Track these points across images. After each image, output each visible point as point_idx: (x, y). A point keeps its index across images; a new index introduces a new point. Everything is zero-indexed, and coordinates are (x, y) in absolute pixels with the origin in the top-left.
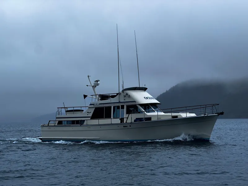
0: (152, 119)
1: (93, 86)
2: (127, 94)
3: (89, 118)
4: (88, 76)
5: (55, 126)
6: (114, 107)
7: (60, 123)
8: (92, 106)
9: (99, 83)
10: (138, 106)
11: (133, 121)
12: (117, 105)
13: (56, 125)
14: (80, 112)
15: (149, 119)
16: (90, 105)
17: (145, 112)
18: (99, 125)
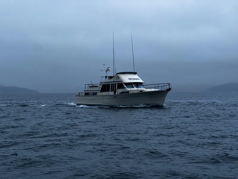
0: (130, 92)
1: (106, 71)
2: (118, 76)
3: (99, 91)
4: (104, 65)
5: (82, 96)
6: (111, 85)
7: (86, 94)
8: (101, 84)
9: (109, 69)
10: (123, 84)
11: (119, 94)
12: (113, 83)
13: (84, 95)
14: (95, 87)
15: (128, 92)
16: (100, 83)
17: (127, 88)
18: (102, 96)
